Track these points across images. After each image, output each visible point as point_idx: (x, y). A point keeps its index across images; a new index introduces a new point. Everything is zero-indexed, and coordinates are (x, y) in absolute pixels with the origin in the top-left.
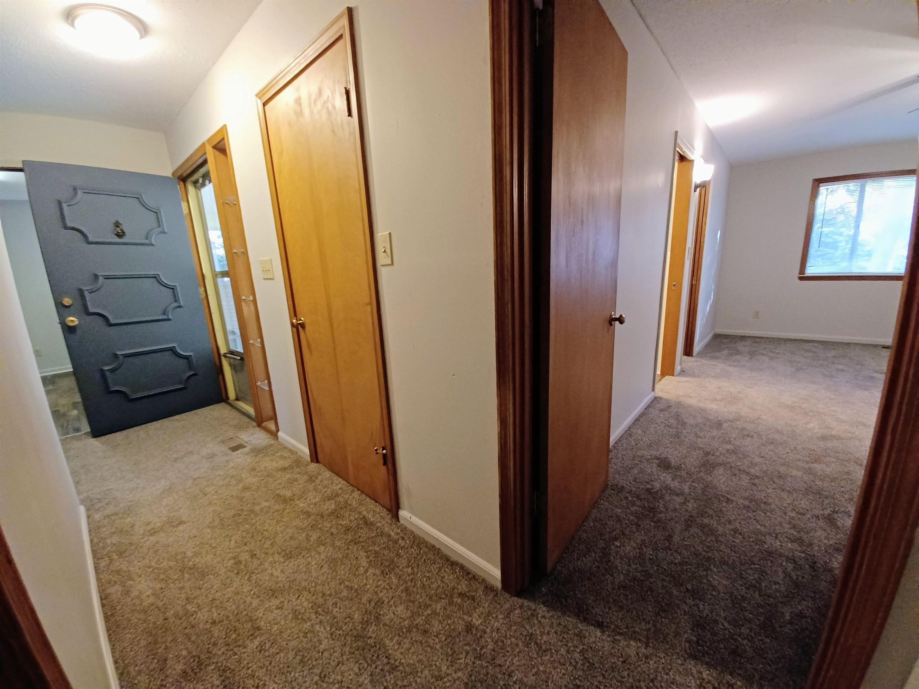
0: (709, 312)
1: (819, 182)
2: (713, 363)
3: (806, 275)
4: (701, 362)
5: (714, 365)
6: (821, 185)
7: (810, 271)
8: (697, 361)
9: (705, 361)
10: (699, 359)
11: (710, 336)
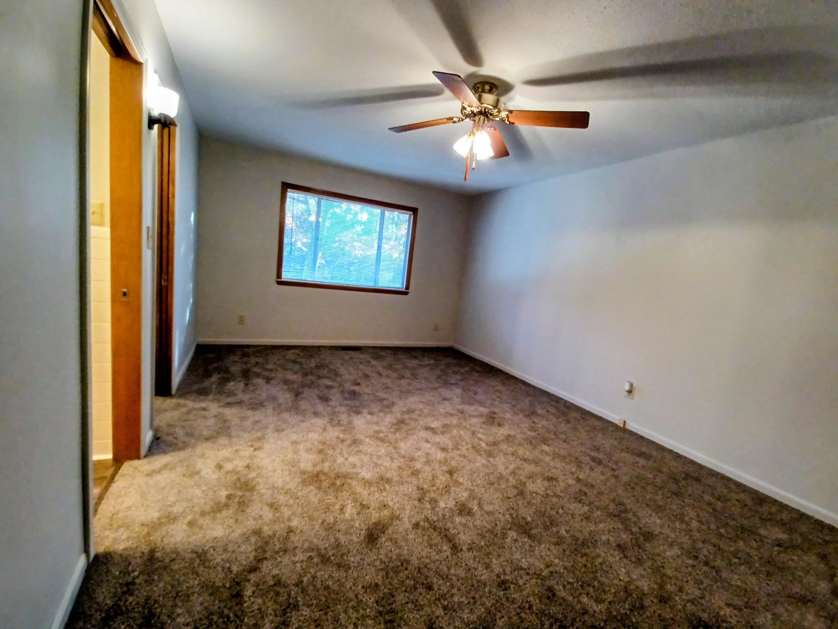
0: (189, 321)
1: (286, 186)
2: (203, 405)
3: (283, 280)
4: (185, 406)
5: (204, 409)
6: (289, 190)
7: (286, 276)
8: (178, 405)
9: (190, 403)
10: (182, 401)
11: (193, 348)
